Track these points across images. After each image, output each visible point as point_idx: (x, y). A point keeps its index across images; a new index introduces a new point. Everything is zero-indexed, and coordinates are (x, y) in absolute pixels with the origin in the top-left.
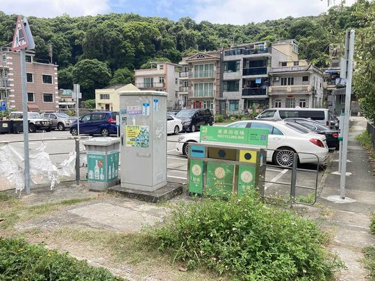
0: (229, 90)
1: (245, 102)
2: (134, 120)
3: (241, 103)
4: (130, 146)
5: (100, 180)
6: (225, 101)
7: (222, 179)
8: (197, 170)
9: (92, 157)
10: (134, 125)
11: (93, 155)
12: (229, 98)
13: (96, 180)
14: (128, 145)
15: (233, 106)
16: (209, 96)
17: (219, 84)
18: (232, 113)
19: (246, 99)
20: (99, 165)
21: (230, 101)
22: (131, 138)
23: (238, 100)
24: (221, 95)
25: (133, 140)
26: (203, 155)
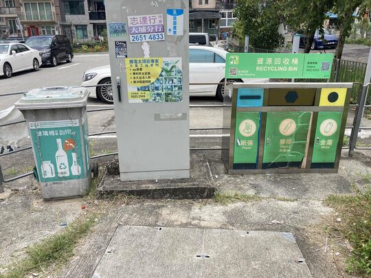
0: (72, 13)
1: (94, 28)
2: (146, 48)
3: (90, 28)
4: (139, 100)
5: (71, 177)
6: (70, 26)
7: (291, 136)
8: (248, 127)
9: (46, 133)
10: (147, 57)
11: (48, 130)
12: (74, 23)
13: (61, 179)
14: (131, 101)
15: (80, 33)
16: (47, 20)
17: (58, 4)
18: (82, 41)
19: (94, 25)
20: (66, 148)
21: (76, 26)
22: (140, 85)
23: (86, 26)
24: (63, 19)
25: (144, 89)
26: (259, 103)
